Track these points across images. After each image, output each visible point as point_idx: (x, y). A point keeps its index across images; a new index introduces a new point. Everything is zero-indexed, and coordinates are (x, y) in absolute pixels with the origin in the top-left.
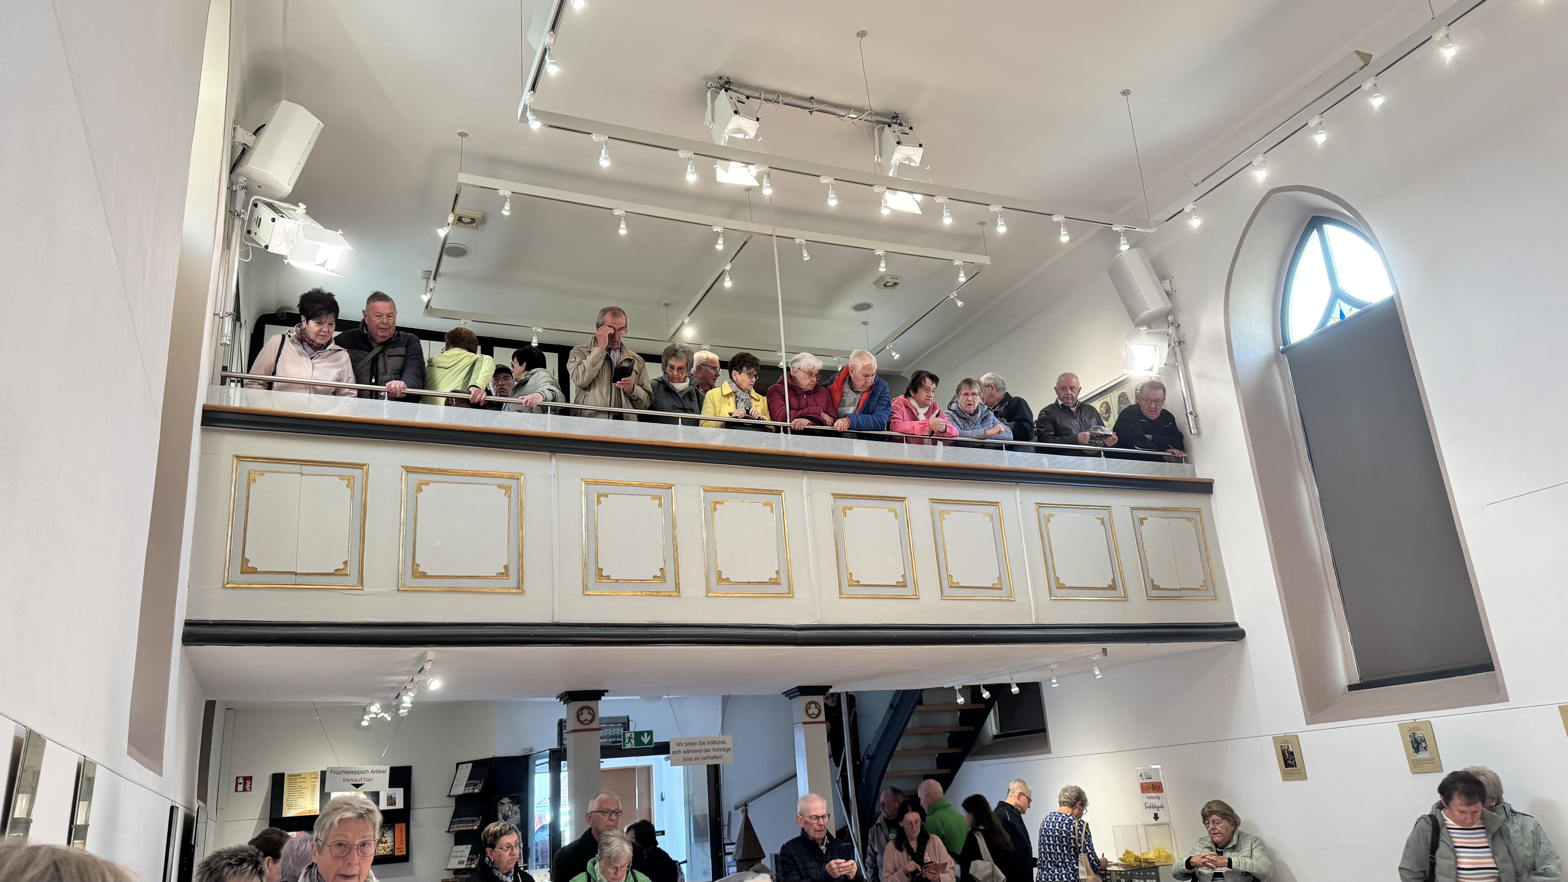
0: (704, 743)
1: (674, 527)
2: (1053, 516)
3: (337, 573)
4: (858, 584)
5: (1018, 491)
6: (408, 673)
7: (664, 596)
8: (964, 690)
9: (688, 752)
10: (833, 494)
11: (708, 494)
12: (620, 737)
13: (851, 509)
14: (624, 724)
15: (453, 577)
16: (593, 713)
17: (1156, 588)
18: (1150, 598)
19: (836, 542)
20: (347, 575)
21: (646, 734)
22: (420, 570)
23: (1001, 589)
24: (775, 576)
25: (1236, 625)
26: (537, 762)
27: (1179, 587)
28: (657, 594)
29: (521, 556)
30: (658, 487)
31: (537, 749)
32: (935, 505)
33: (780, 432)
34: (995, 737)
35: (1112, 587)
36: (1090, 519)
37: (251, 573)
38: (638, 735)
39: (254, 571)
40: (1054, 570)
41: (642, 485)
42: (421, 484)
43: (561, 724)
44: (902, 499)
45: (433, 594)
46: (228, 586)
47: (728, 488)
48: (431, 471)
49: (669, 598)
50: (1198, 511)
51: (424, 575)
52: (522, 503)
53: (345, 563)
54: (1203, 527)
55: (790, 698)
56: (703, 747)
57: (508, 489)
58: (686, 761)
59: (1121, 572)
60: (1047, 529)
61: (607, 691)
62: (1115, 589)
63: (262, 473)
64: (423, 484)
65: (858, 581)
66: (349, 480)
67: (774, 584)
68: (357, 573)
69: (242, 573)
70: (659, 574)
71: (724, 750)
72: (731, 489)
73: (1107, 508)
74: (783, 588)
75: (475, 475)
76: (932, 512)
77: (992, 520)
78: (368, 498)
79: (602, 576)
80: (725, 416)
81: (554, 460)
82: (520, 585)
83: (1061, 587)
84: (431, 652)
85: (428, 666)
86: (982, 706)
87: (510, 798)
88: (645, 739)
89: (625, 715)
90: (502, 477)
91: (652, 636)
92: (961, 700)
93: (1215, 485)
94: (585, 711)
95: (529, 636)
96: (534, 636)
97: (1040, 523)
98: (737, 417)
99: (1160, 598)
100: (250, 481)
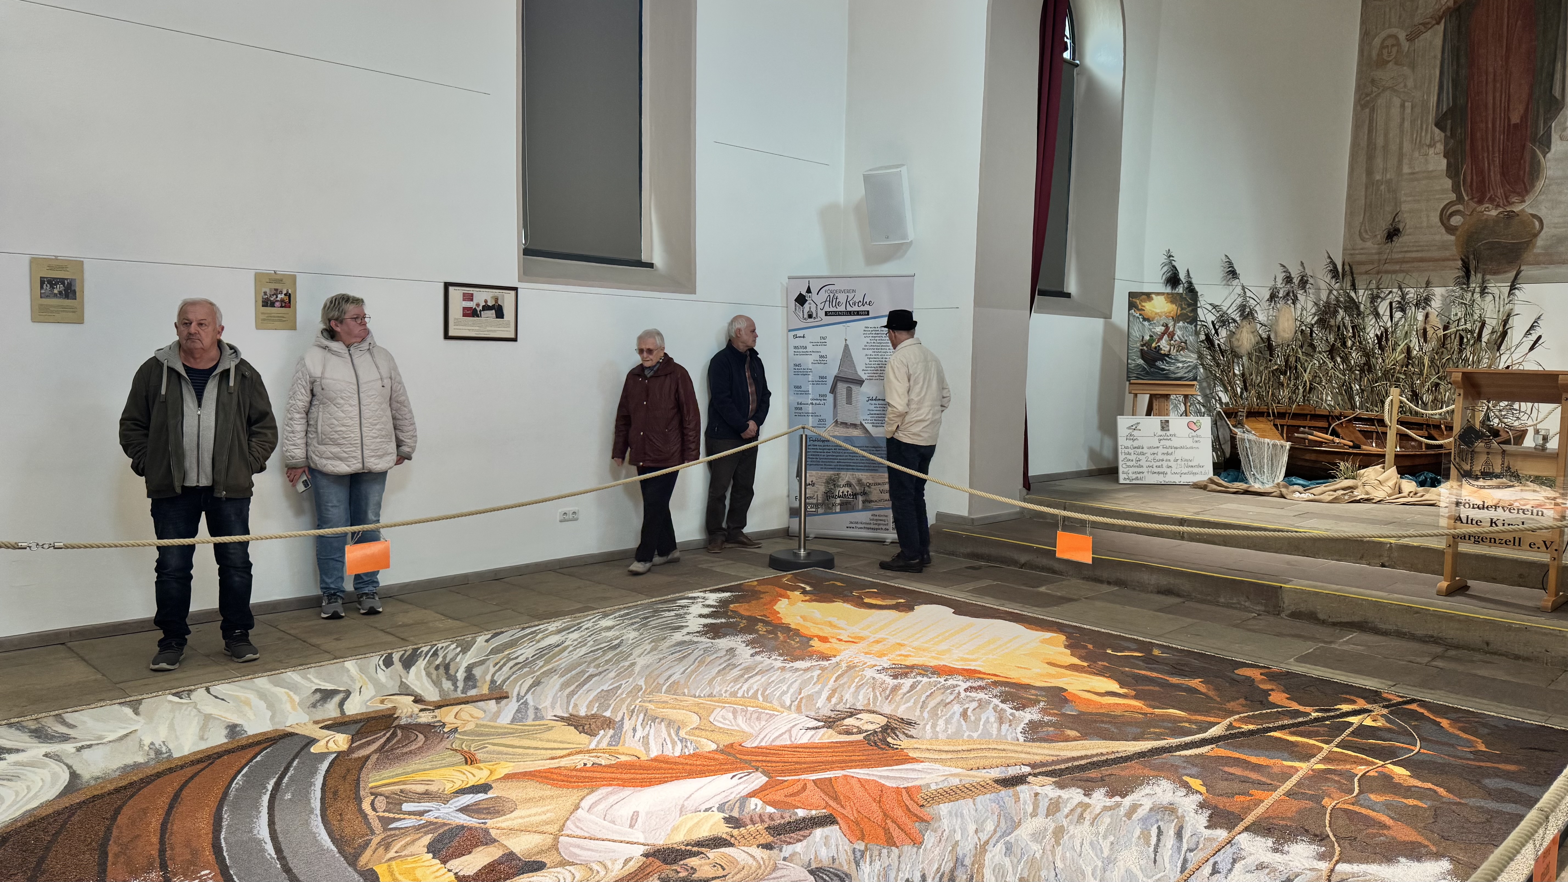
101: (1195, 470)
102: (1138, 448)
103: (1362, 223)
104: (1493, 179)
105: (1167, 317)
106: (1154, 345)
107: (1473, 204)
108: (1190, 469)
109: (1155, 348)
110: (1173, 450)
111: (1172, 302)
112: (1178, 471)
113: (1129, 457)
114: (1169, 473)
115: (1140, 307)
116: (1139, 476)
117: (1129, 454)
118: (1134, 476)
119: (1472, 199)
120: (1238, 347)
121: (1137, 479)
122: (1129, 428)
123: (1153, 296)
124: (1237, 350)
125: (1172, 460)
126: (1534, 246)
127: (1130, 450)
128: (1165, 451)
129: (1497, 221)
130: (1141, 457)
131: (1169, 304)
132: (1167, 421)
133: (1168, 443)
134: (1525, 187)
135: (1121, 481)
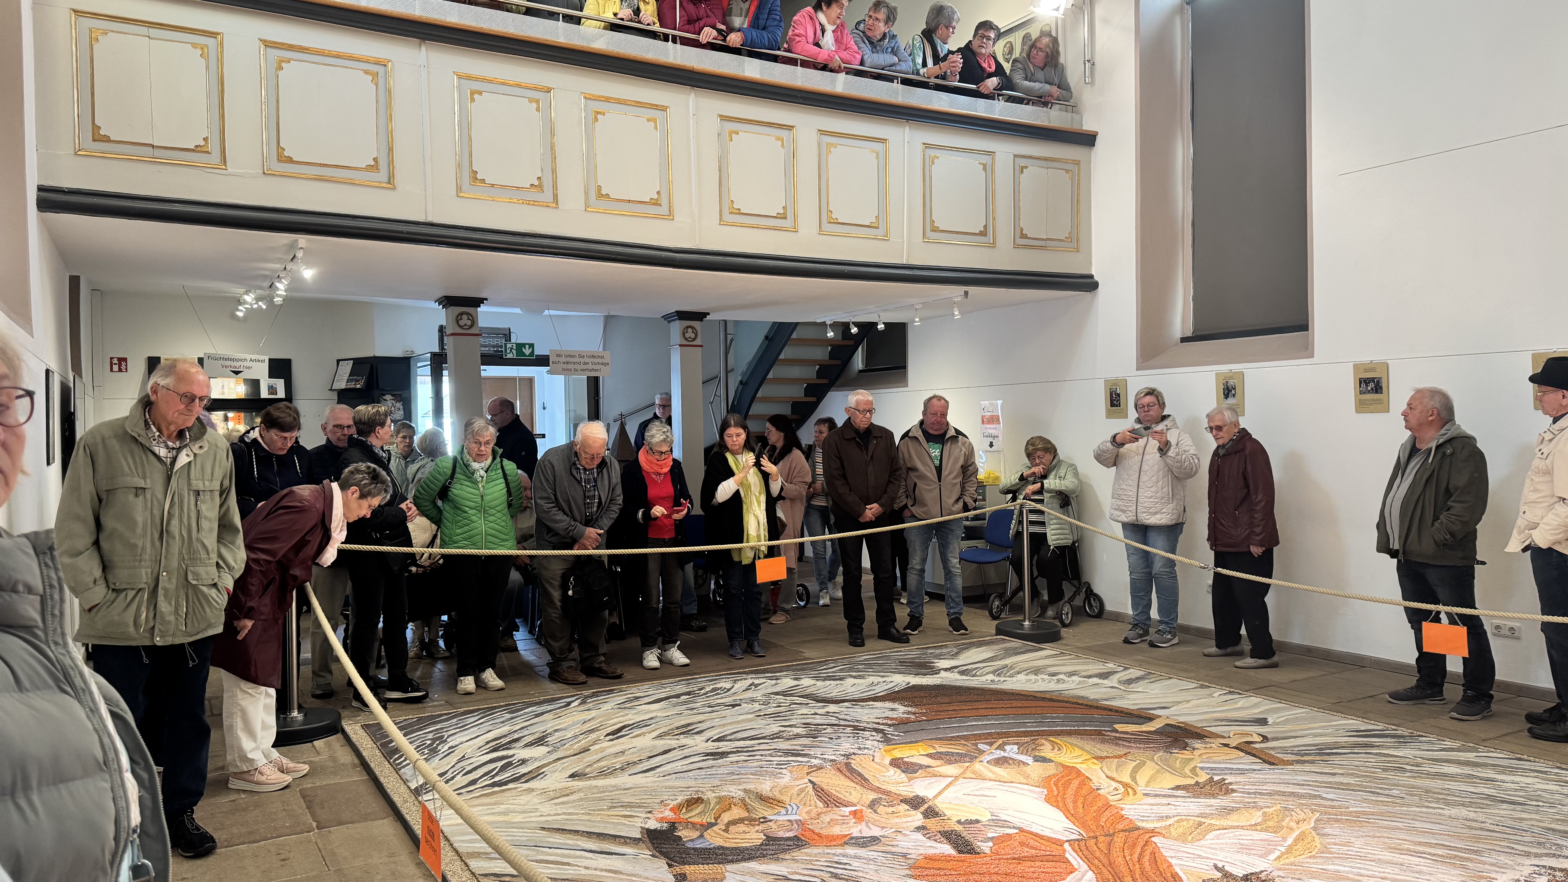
0: (583, 357)
1: (553, 134)
2: (938, 158)
3: (197, 149)
4: (739, 213)
5: (907, 128)
6: (279, 260)
7: (542, 206)
8: (835, 325)
9: (568, 363)
10: (721, 116)
11: (589, 102)
12: (501, 346)
13: (738, 133)
14: (505, 335)
15: (320, 165)
16: (474, 322)
17: (1024, 236)
18: (1016, 246)
19: (720, 167)
20: (208, 152)
21: (527, 346)
22: (286, 154)
23: (878, 228)
24: (656, 197)
25: (1092, 277)
26: (419, 364)
27: (1045, 237)
28: (535, 203)
29: (391, 150)
30: (536, 89)
31: (418, 352)
32: (823, 136)
33: (668, 41)
34: (860, 371)
35: (983, 233)
36: (973, 163)
37: (104, 141)
38: (520, 346)
39: (107, 139)
40: (931, 213)
41: (519, 86)
42: (281, 61)
43: (441, 329)
44: (790, 128)
45: (301, 181)
46: (79, 153)
47: (611, 98)
48: (291, 48)
49: (547, 209)
50: (1077, 163)
51: (290, 160)
52: (390, 92)
53: (205, 139)
54: (1079, 180)
55: (669, 322)
56: (582, 360)
57: (375, 75)
58: (565, 371)
59: (994, 219)
60: (930, 171)
61: (486, 299)
62: (986, 235)
63: (105, 33)
64: (284, 61)
65: (739, 209)
66: (202, 49)
67: (654, 204)
68: (219, 152)
69: (94, 140)
70: (536, 183)
71: (603, 364)
72: (614, 99)
73: (991, 153)
74: (664, 210)
75: (338, 56)
76: (819, 144)
77: (877, 158)
78: (225, 71)
79: (477, 179)
80: (609, 16)
81: (423, 48)
82: (391, 179)
83: (935, 230)
84: (303, 240)
85: (300, 254)
86: (851, 343)
87: (392, 395)
88: (527, 351)
89: (507, 327)
90: (367, 62)
91: (529, 245)
92: (830, 334)
93: (1098, 138)
94: (465, 317)
95: (402, 232)
96: (407, 233)
97: (924, 164)
98: (622, 19)
99: (1025, 246)
100: (92, 41)
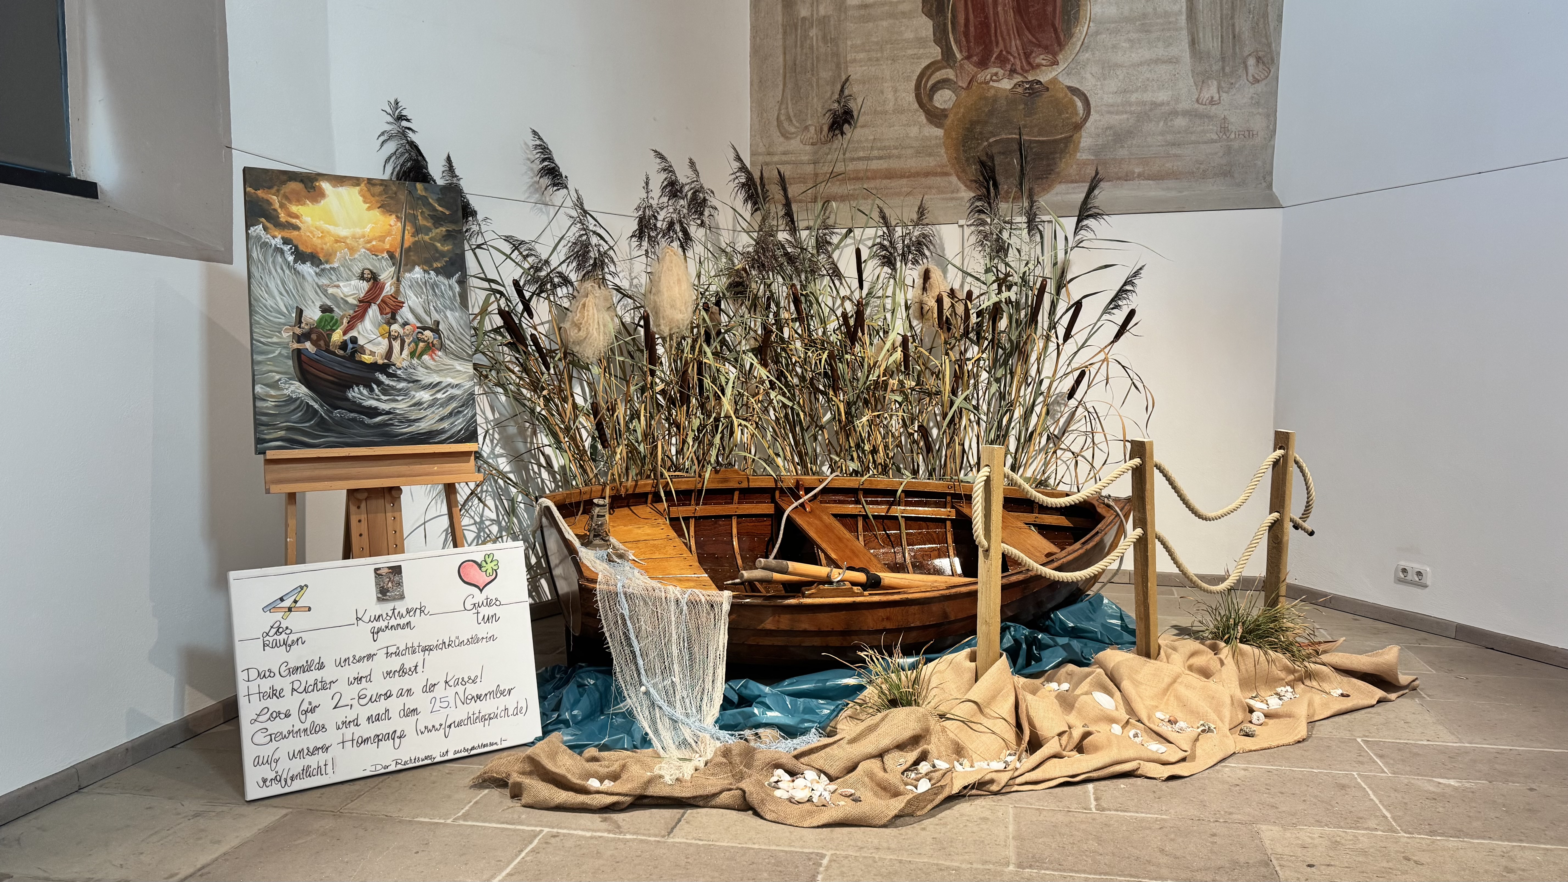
101: (487, 707)
102: (306, 668)
103: (781, 103)
104: (1002, 20)
105: (374, 252)
106: (337, 337)
107: (970, 67)
108: (475, 707)
109: (344, 346)
110: (419, 657)
111: (385, 208)
112: (437, 719)
113: (274, 705)
114: (410, 731)
115: (283, 218)
116: (312, 761)
117: (275, 694)
118: (297, 766)
119: (968, 58)
120: (579, 343)
121: (307, 772)
122: (271, 608)
123: (325, 186)
124: (576, 349)
125: (417, 689)
126: (1076, 149)
127: (278, 683)
128: (395, 663)
129: (1012, 100)
130: (315, 697)
131: (376, 214)
132: (397, 570)
133: (400, 638)
134: (1058, 38)
135: (253, 792)
